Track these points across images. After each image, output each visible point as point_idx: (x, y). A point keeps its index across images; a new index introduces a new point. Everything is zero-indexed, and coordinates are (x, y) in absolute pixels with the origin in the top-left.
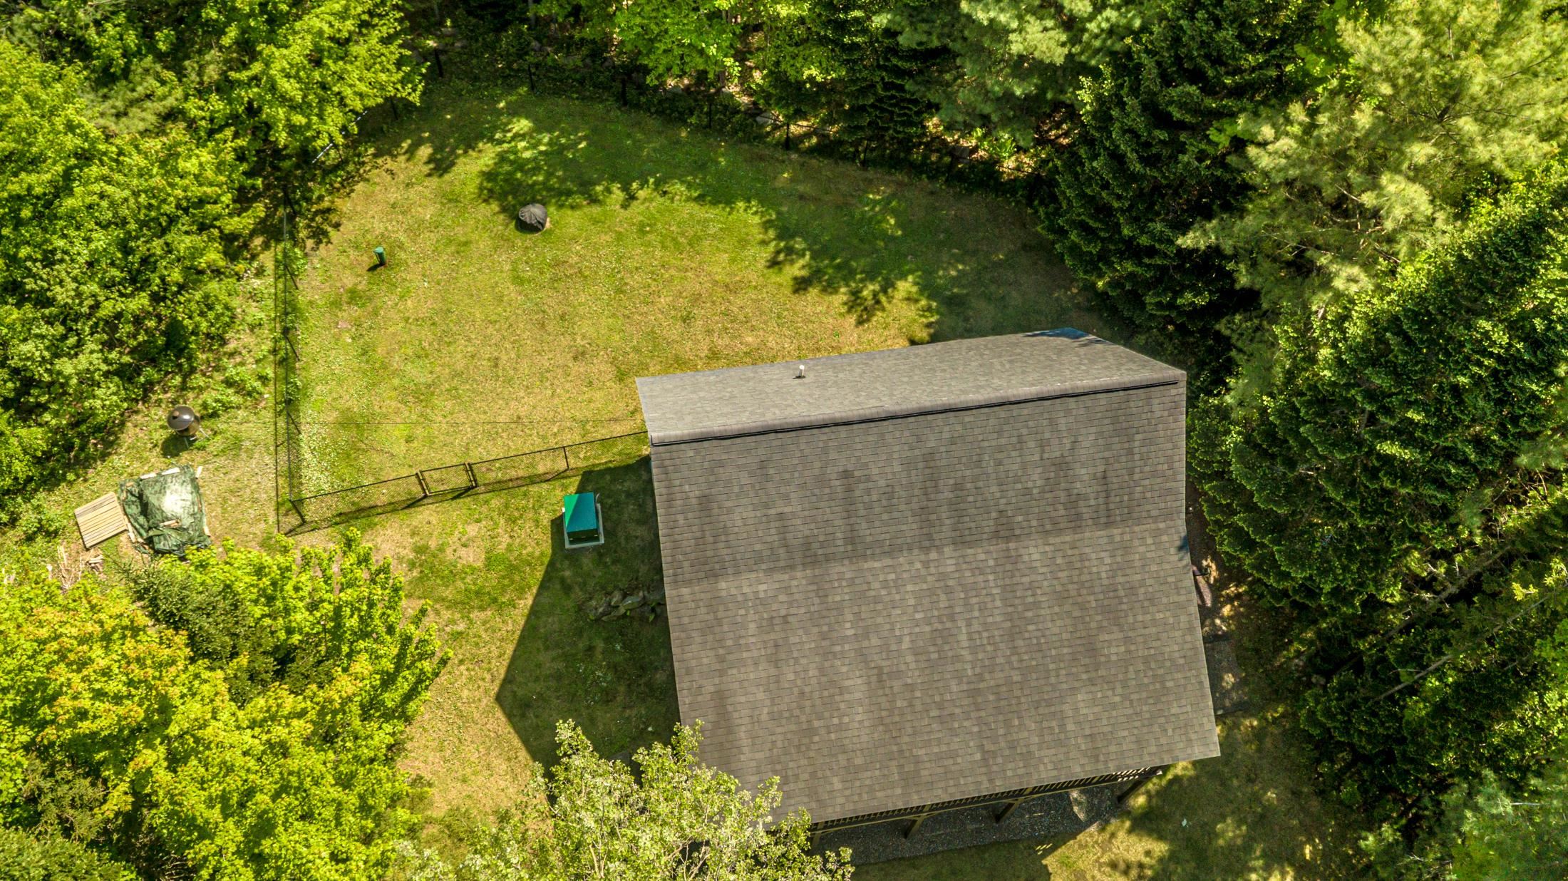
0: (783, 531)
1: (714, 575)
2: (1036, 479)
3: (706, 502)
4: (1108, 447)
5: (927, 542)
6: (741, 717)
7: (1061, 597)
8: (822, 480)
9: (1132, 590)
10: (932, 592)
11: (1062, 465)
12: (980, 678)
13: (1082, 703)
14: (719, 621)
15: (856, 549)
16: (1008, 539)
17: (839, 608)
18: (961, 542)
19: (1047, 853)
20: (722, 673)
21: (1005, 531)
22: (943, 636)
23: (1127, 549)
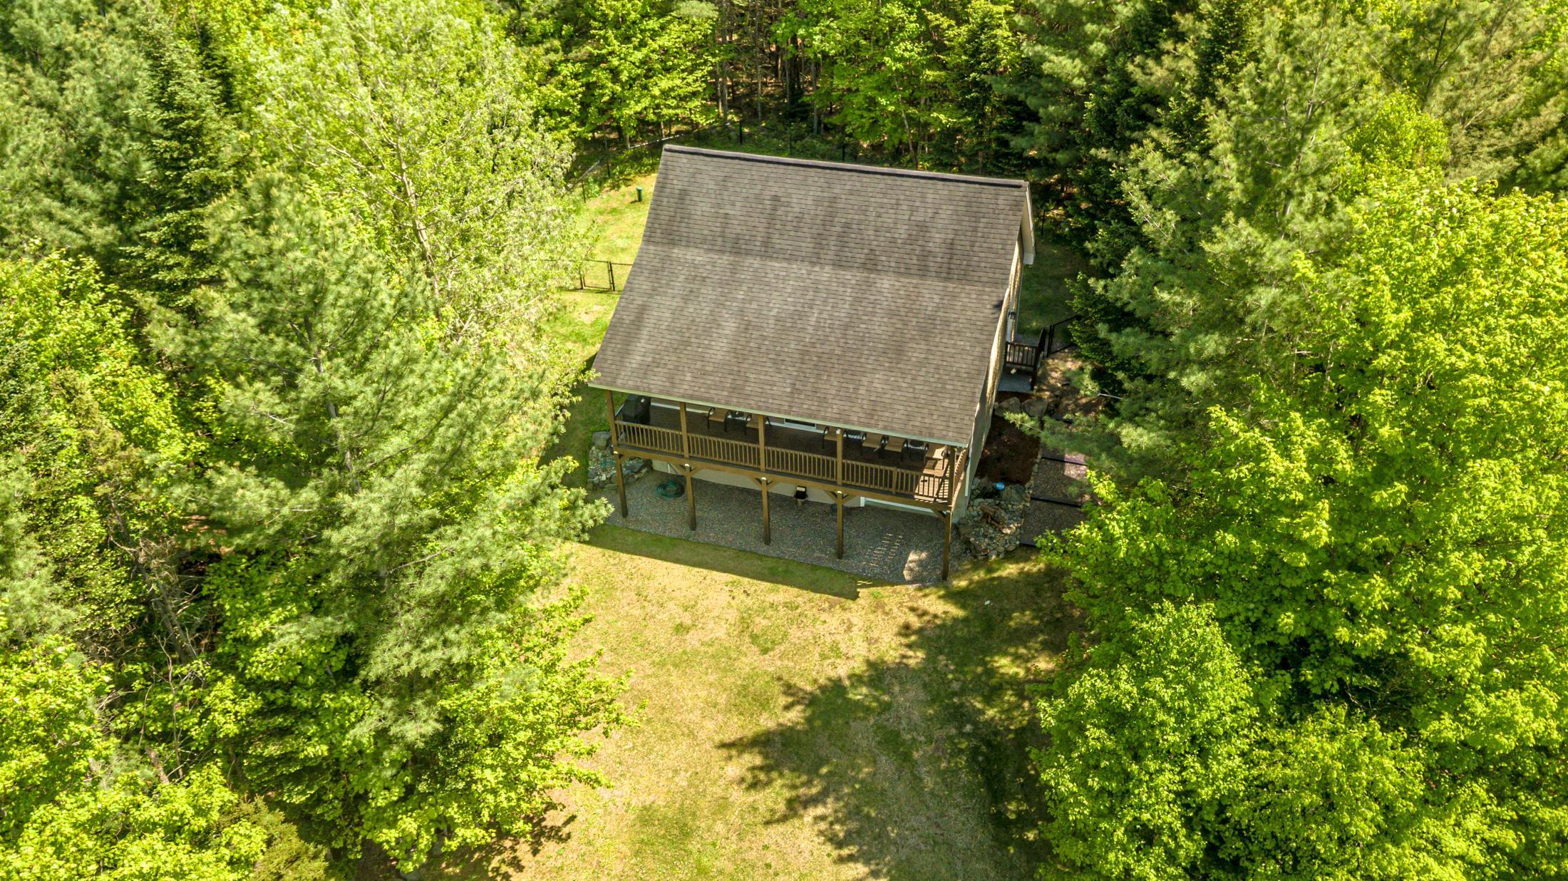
0: (725, 226)
1: (673, 243)
2: (902, 232)
3: (683, 194)
4: (959, 222)
5: (815, 260)
6: (650, 321)
7: (892, 314)
8: (758, 198)
9: (947, 322)
10: (806, 289)
11: (923, 228)
12: (813, 345)
13: (878, 381)
14: (663, 269)
15: (767, 251)
16: (870, 270)
17: (741, 282)
18: (838, 264)
19: (864, 586)
20: (650, 296)
21: (871, 265)
22: (800, 315)
23: (954, 297)
